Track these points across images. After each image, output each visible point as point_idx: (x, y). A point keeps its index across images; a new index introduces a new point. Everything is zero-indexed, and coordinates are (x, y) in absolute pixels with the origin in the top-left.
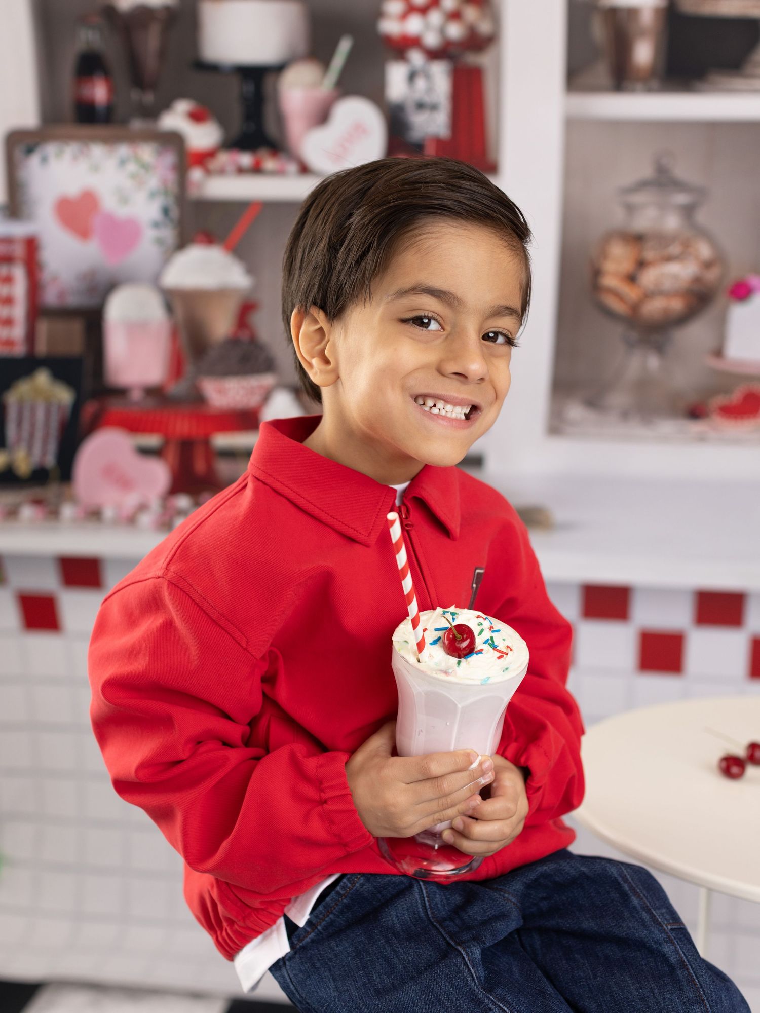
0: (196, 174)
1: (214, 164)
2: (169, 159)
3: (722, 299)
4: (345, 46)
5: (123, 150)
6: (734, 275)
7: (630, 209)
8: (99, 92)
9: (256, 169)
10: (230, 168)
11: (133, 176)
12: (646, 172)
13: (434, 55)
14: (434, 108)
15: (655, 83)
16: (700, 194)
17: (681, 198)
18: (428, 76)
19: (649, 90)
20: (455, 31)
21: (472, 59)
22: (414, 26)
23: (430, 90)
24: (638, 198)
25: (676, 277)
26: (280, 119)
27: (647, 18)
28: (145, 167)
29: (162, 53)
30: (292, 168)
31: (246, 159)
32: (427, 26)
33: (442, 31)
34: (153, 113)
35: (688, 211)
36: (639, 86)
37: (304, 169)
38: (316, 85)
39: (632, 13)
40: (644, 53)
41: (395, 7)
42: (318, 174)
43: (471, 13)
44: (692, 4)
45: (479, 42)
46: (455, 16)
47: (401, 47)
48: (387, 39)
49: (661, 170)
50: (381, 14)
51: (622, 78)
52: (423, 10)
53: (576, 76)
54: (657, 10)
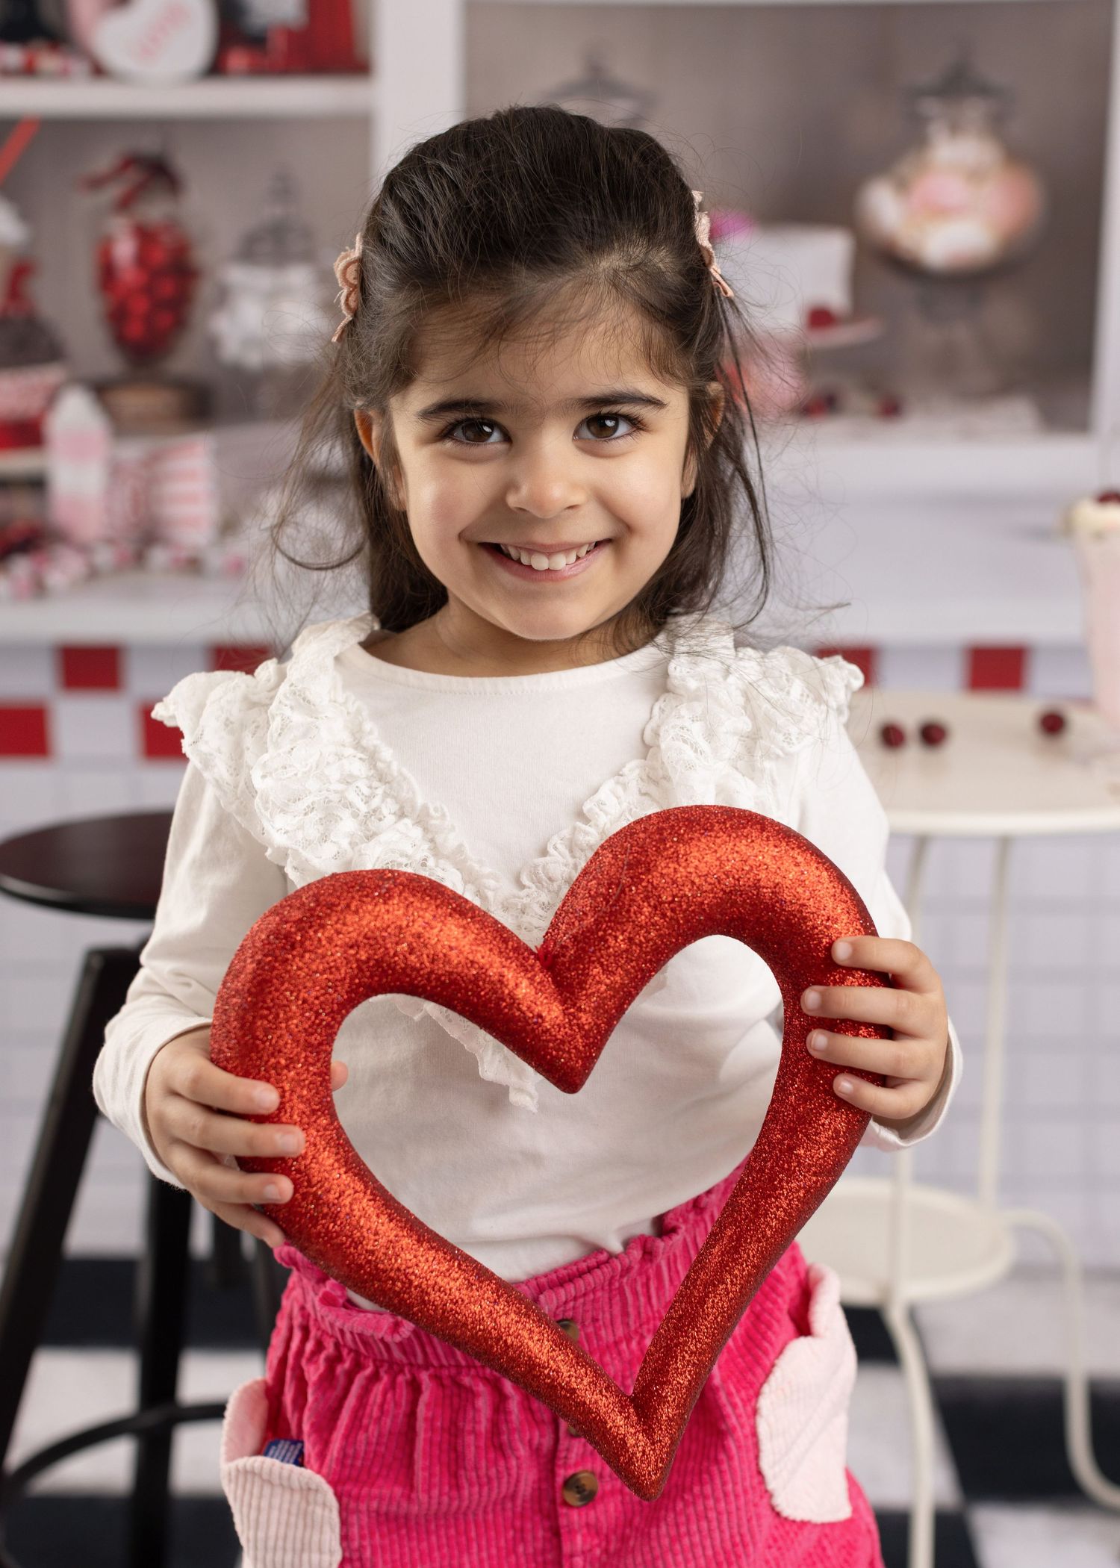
9: (29, 71)
12: (574, 71)
17: (623, 107)
30: (81, 68)
31: (13, 56)
37: (99, 71)
42: (120, 77)
49: (593, 67)
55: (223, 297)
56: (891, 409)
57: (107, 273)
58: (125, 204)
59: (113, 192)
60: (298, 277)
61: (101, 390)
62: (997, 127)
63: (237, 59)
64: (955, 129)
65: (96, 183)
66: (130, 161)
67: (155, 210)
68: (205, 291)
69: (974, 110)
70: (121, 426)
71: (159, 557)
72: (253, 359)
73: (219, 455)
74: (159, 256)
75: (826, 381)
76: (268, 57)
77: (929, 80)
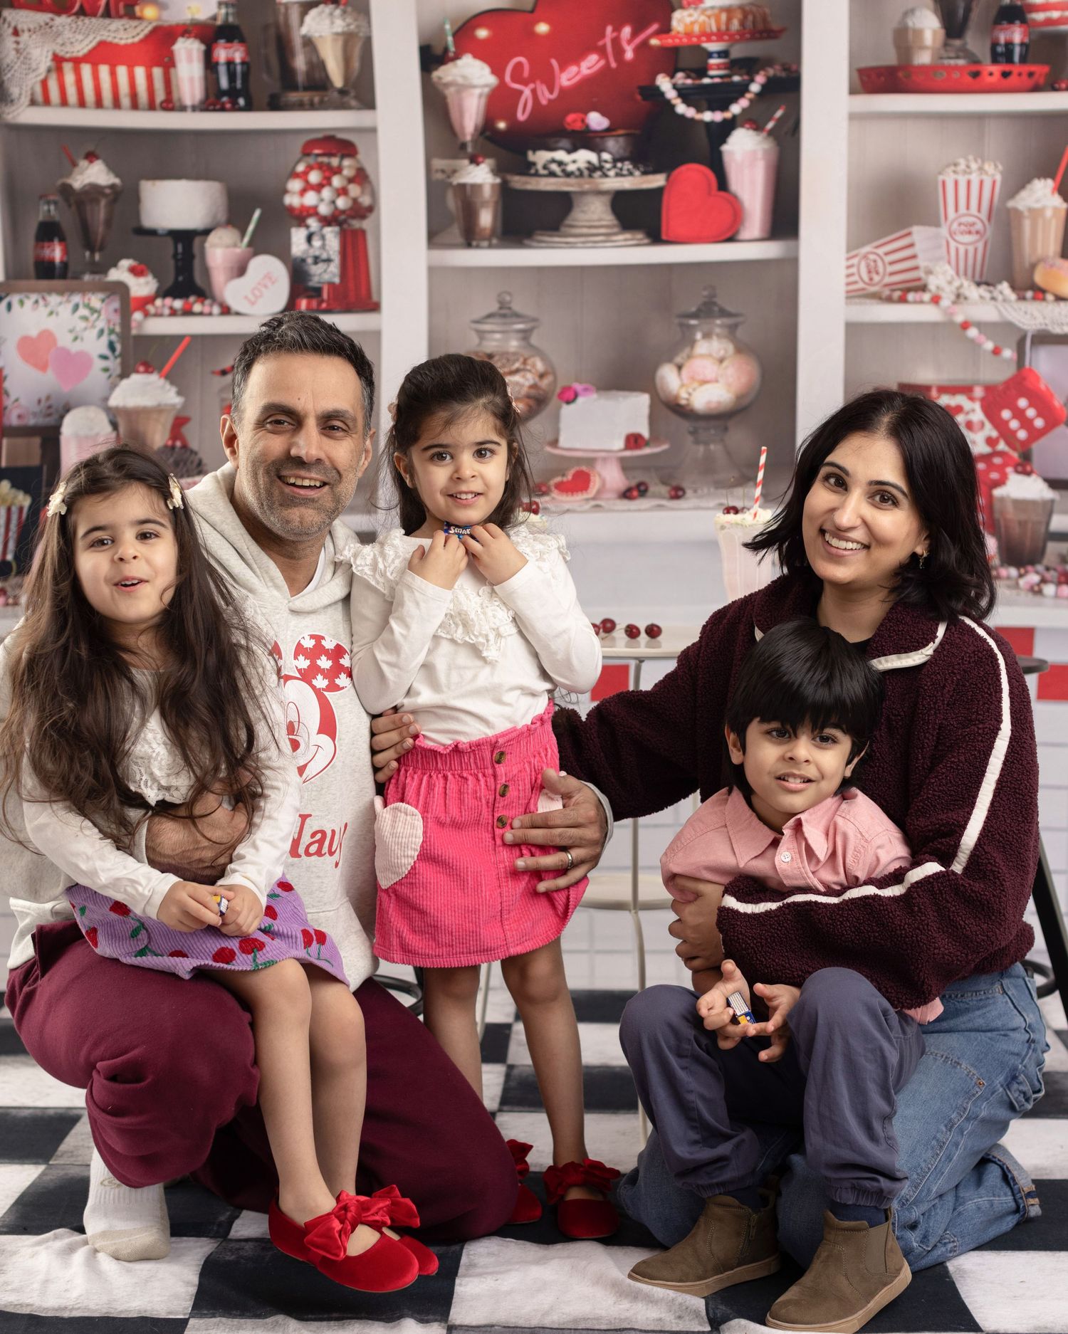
0: (138, 316)
1: (151, 308)
2: (116, 304)
3: (555, 401)
4: (257, 214)
5: (77, 298)
6: (561, 383)
7: (482, 334)
8: (57, 253)
9: (187, 312)
10: (167, 311)
11: (85, 318)
12: (494, 307)
13: (327, 221)
14: (328, 260)
15: (495, 241)
16: (534, 321)
18: (323, 238)
19: (490, 246)
20: (342, 203)
21: (356, 224)
22: (310, 199)
23: (323, 247)
24: (487, 327)
25: (517, 383)
26: (206, 271)
27: (487, 192)
28: (93, 310)
29: (108, 222)
30: (216, 310)
31: (178, 304)
32: (321, 200)
33: (333, 203)
34: (102, 269)
35: (525, 335)
36: (485, 243)
37: (226, 311)
38: (235, 246)
39: (477, 188)
40: (486, 218)
41: (295, 185)
42: (238, 314)
43: (354, 190)
44: (519, 182)
45: (361, 211)
46: (343, 192)
47: (300, 216)
48: (290, 209)
49: (503, 305)
50: (285, 191)
51: (470, 238)
52: (318, 188)
53: (434, 237)
54: (493, 186)
56: (677, 493)
62: (731, 331)
63: (303, 303)
64: (707, 336)
65: (224, 373)
69: (719, 322)
75: (640, 477)
76: (322, 301)
77: (694, 309)
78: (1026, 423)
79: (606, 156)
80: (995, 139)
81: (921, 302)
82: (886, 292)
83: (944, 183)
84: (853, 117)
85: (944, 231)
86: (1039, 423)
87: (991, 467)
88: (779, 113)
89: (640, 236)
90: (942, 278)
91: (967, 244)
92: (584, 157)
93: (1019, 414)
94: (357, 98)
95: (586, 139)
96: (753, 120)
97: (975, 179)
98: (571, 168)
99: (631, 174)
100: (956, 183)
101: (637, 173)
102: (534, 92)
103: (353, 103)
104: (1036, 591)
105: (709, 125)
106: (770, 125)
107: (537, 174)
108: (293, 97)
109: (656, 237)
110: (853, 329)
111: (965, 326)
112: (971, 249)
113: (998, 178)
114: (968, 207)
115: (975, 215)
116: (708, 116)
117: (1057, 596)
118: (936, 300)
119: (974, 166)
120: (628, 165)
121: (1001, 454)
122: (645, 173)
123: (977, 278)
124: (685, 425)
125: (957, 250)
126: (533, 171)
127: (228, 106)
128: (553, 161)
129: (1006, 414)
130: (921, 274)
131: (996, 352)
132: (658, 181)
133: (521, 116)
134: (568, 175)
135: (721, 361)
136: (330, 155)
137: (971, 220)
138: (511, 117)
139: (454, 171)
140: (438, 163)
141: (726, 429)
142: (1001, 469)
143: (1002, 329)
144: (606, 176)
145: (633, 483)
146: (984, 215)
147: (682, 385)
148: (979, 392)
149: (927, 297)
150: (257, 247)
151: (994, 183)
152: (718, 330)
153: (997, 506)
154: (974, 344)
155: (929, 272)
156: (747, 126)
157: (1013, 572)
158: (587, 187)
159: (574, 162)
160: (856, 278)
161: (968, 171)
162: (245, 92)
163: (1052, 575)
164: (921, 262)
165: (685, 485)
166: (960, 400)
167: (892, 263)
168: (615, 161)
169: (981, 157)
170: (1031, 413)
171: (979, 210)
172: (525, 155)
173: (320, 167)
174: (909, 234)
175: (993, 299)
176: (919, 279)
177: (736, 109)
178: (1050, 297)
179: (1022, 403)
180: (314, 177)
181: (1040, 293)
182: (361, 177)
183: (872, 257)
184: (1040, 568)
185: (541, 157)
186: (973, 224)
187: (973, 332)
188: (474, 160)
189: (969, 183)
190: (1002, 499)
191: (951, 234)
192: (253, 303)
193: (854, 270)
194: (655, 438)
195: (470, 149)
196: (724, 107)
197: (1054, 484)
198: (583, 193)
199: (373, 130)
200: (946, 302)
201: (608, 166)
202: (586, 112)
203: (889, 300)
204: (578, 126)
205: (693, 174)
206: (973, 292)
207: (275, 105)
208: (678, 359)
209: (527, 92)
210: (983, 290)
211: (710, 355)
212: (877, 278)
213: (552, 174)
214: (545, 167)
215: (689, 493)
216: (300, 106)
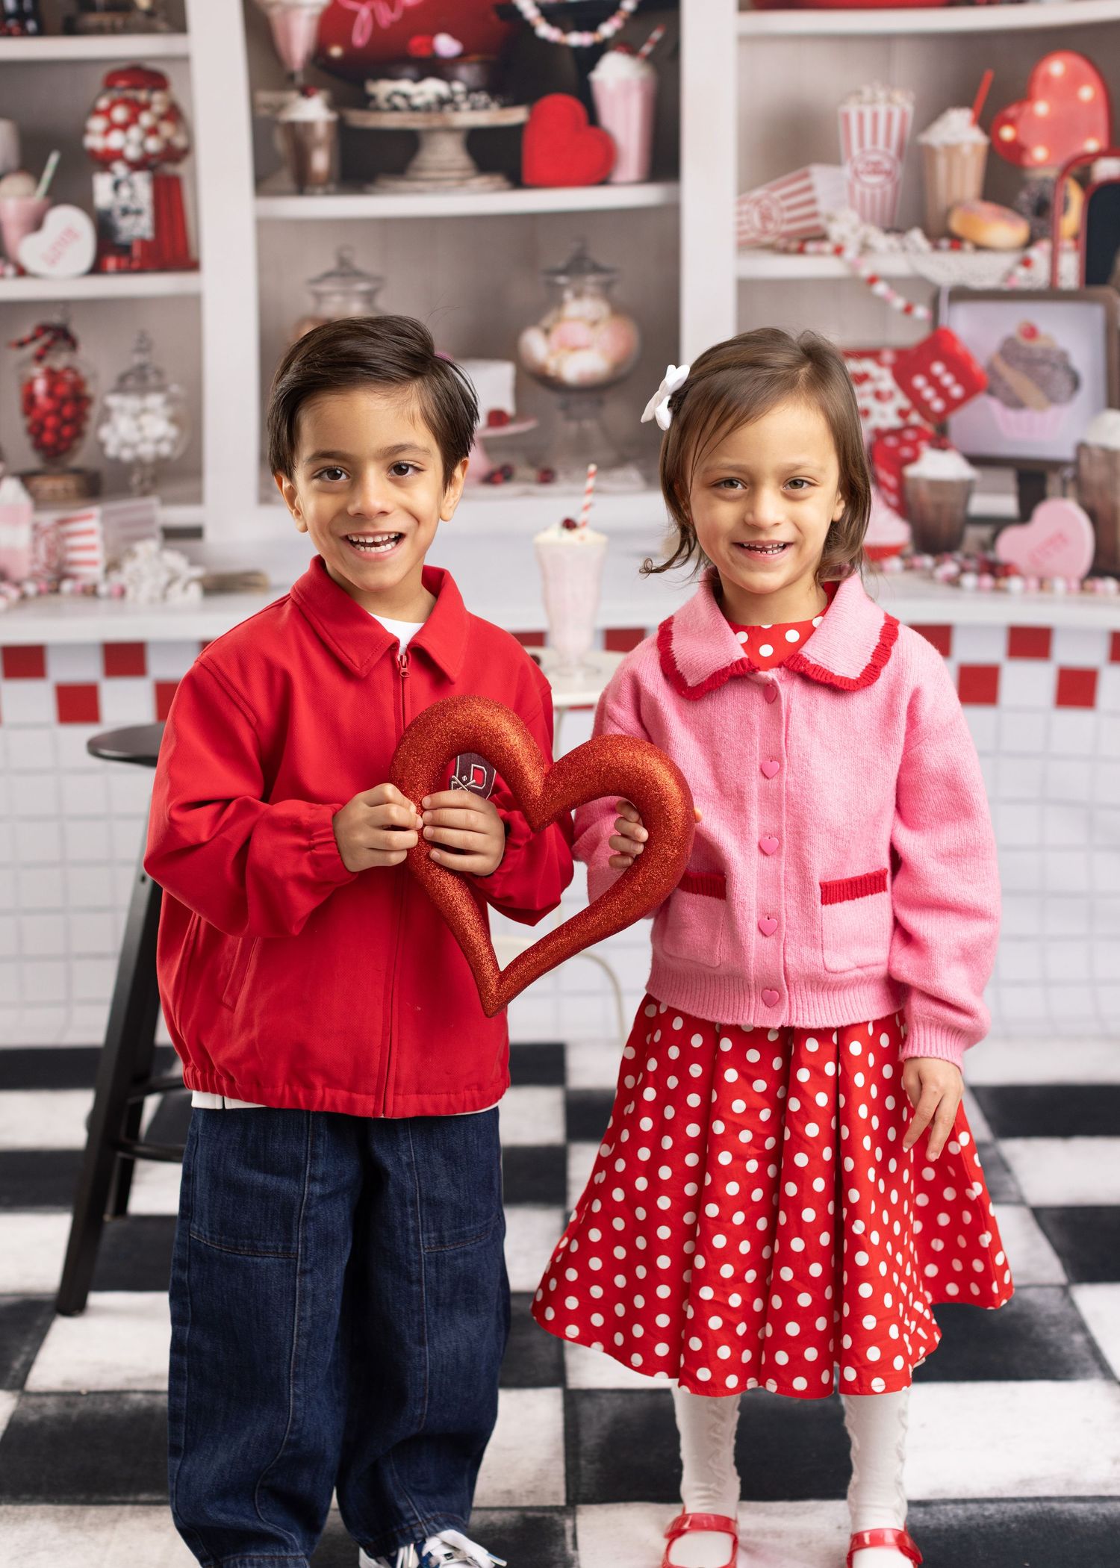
4: (54, 159)
7: (319, 297)
12: (331, 264)
13: (135, 166)
14: (138, 213)
15: (332, 187)
16: (379, 280)
17: (363, 286)
18: (131, 185)
19: (327, 193)
20: (153, 145)
21: (169, 169)
22: (116, 140)
23: (133, 197)
24: (325, 287)
27: (321, 131)
30: (10, 271)
32: (128, 141)
33: (142, 144)
35: (369, 297)
36: (319, 190)
37: (21, 272)
38: (29, 195)
39: (308, 126)
40: (320, 161)
41: (97, 124)
42: (35, 276)
43: (166, 129)
44: (359, 119)
45: (176, 154)
46: (152, 131)
47: (105, 160)
48: (92, 153)
49: (343, 262)
50: (84, 131)
51: (303, 183)
52: (124, 127)
53: (263, 182)
54: (329, 124)
55: (106, 414)
56: (547, 477)
57: (29, 400)
58: (39, 358)
59: (33, 349)
60: (155, 400)
61: (26, 478)
62: (606, 292)
63: (111, 263)
64: (578, 295)
65: (22, 344)
66: (43, 329)
67: (59, 361)
68: (94, 412)
69: (591, 279)
70: (39, 502)
71: (67, 586)
72: (127, 455)
73: (104, 519)
74: (63, 390)
75: (502, 459)
76: (131, 260)
77: (561, 264)
78: (942, 392)
79: (458, 87)
80: (906, 64)
81: (819, 253)
82: (782, 242)
83: (847, 117)
84: (745, 39)
85: (846, 171)
86: (957, 391)
87: (903, 442)
88: (657, 35)
89: (498, 180)
90: (845, 226)
91: (875, 187)
92: (433, 88)
93: (934, 381)
94: (168, 20)
95: (434, 67)
96: (626, 43)
97: (882, 110)
98: (418, 101)
99: (486, 107)
100: (861, 117)
101: (494, 106)
102: (373, 12)
103: (163, 26)
104: (954, 582)
105: (577, 50)
106: (647, 49)
107: (378, 109)
108: (92, 19)
109: (517, 181)
110: (746, 288)
111: (873, 280)
112: (878, 192)
113: (909, 108)
114: (874, 141)
115: (884, 152)
116: (576, 39)
117: (979, 588)
118: (838, 251)
119: (881, 94)
120: (482, 98)
121: (915, 428)
122: (504, 105)
123: (888, 225)
124: (554, 399)
125: (863, 195)
126: (372, 104)
127: (16, 29)
128: (396, 93)
129: (919, 382)
130: (820, 221)
131: (908, 310)
132: (517, 115)
133: (359, 39)
134: (414, 109)
135: (594, 323)
136: (137, 87)
137: (875, 158)
138: (346, 41)
139: (282, 107)
140: (265, 97)
141: (600, 403)
142: (914, 445)
143: (915, 285)
144: (457, 109)
145: (497, 465)
146: (893, 152)
147: (552, 353)
148: (888, 357)
149: (827, 247)
150: (57, 196)
151: (904, 116)
152: (590, 289)
153: (910, 487)
154: (883, 302)
155: (830, 218)
156: (620, 51)
157: (928, 561)
158: (436, 121)
159: (421, 94)
160: (746, 227)
161: (874, 101)
162: (36, 14)
163: (973, 564)
164: (823, 206)
165: (557, 466)
166: (867, 366)
167: (790, 208)
168: (470, 91)
169: (889, 84)
170: (947, 380)
171: (888, 144)
172: (361, 85)
173: (128, 102)
174: (806, 176)
175: (904, 249)
176: (817, 228)
177: (607, 30)
178: (968, 246)
179: (938, 368)
180: (120, 114)
181: (956, 242)
182: (174, 114)
183: (766, 202)
184: (958, 556)
185: (382, 89)
186: (877, 164)
187: (881, 288)
188: (306, 92)
189: (875, 116)
190: (916, 480)
191: (856, 173)
192: (53, 262)
193: (744, 218)
194: (521, 415)
195: (300, 80)
196: (593, 28)
197: (975, 460)
198: (431, 131)
199: (184, 59)
200: (850, 254)
201: (460, 98)
202: (433, 33)
203: (785, 251)
204: (424, 53)
205: (560, 105)
206: (882, 241)
207: (71, 29)
208: (547, 322)
209: (364, 12)
210: (892, 240)
211: (579, 319)
212: (771, 226)
213: (395, 109)
214: (389, 100)
215: (561, 476)
216: (100, 31)
